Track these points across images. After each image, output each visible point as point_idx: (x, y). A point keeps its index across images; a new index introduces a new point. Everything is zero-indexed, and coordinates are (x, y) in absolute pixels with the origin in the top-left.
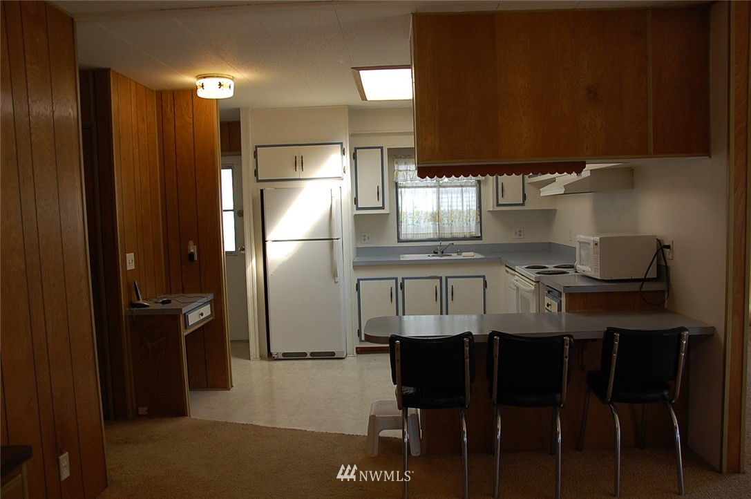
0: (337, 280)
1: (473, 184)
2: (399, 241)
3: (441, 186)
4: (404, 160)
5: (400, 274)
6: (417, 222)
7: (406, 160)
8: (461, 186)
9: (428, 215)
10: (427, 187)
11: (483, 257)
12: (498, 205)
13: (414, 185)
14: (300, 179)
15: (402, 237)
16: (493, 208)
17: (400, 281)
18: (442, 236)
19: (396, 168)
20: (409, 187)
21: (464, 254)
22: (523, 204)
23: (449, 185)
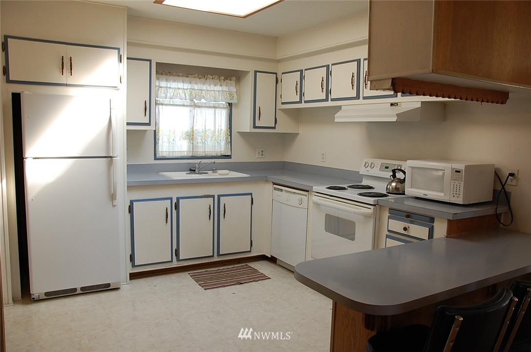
0: (115, 203)
1: (225, 106)
2: (156, 159)
3: (196, 106)
4: (164, 77)
5: (175, 193)
6: (173, 140)
7: (168, 77)
8: (214, 107)
9: (184, 134)
10: (184, 106)
11: (249, 176)
12: (255, 127)
13: (171, 103)
14: (67, 85)
15: (159, 155)
16: (250, 129)
17: (174, 201)
18: (196, 154)
19: (157, 84)
20: (166, 105)
21: (220, 172)
22: (274, 128)
23: (203, 105)
